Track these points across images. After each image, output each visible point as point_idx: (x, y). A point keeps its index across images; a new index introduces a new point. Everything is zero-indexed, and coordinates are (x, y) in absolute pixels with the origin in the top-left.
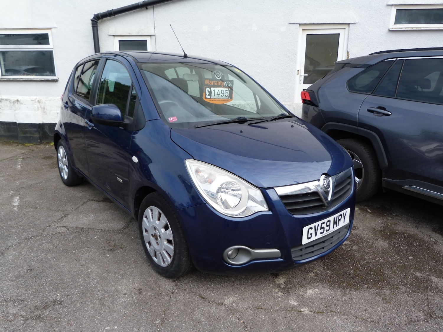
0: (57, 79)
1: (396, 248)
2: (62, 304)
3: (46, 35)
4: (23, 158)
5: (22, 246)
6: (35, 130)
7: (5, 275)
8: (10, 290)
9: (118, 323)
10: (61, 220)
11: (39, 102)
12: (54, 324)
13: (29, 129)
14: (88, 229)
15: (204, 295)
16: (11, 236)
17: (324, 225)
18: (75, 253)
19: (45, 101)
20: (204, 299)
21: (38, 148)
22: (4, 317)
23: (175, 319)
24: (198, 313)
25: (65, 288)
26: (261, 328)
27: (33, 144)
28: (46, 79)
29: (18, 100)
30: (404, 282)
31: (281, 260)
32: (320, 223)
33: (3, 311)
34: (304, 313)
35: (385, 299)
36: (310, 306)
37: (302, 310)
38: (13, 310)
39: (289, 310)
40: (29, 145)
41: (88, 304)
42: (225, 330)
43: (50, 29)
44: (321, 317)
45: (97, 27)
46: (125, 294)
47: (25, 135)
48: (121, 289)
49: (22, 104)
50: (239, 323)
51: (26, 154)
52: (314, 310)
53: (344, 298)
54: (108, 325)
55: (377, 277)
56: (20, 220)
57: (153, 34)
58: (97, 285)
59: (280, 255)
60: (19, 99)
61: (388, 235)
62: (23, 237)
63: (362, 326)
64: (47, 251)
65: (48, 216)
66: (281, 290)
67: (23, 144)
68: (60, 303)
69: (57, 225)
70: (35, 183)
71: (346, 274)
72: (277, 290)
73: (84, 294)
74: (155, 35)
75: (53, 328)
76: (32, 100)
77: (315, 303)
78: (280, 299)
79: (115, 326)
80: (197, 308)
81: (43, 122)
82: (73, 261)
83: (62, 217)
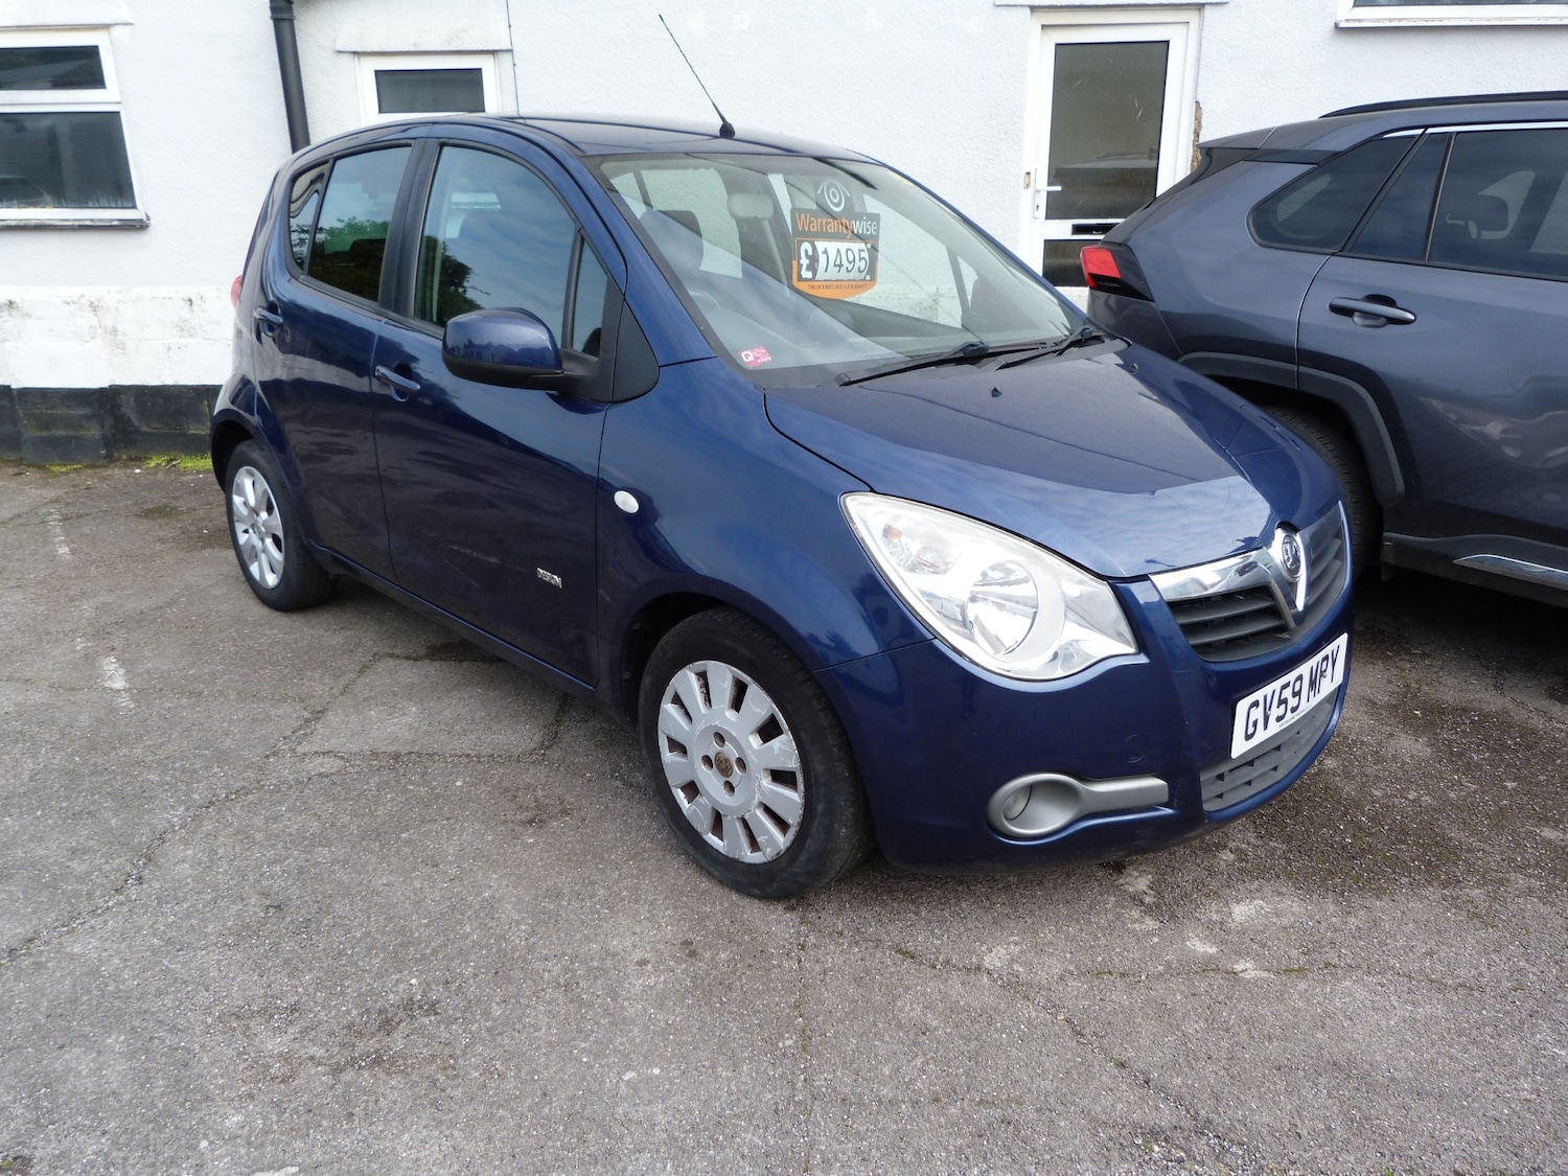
0: (145, 219)
1: (1455, 757)
2: (439, 1011)
3: (92, 53)
4: (66, 519)
5: (208, 827)
6: (82, 412)
7: (194, 930)
8: (233, 979)
9: (659, 1056)
10: (309, 731)
11: (94, 308)
12: (442, 1078)
13: (61, 411)
14: (419, 754)
15: (908, 945)
16: (152, 798)
17: (1287, 693)
18: (408, 842)
19: (118, 302)
20: (912, 958)
21: (104, 479)
22: (253, 1067)
23: (841, 1027)
24: (911, 1004)
25: (424, 957)
26: (1128, 1034)
27: (79, 466)
28: (100, 220)
29: (11, 303)
30: (1514, 860)
31: (1169, 811)
32: (1277, 685)
33: (241, 1049)
34: (1248, 977)
35: (1477, 916)
36: (1258, 955)
37: (1238, 967)
38: (275, 1044)
39: (1196, 972)
40: (64, 469)
41: (528, 1006)
42: (1016, 1048)
43: (106, 27)
44: (1302, 986)
45: (291, 21)
46: (643, 963)
47: (46, 434)
48: (620, 946)
49: (30, 316)
50: (1052, 1022)
51: (68, 504)
52: (1272, 966)
53: (1352, 921)
54: (628, 1067)
55: (1431, 850)
56: (160, 741)
57: (505, 45)
58: (533, 940)
59: (1165, 798)
60: (15, 298)
61: (1420, 719)
62: (196, 796)
63: (1436, 1001)
64: (305, 838)
65: (255, 720)
66: (1149, 910)
67: (41, 468)
68: (432, 1008)
69: (300, 750)
70: (153, 607)
71: (1332, 847)
72: (1135, 914)
73: (501, 973)
74: (511, 51)
75: (443, 1090)
76: (68, 300)
77: (1270, 943)
78: (1156, 940)
79: (650, 1065)
80: (900, 989)
81: (112, 383)
82: (414, 869)
83: (307, 721)
